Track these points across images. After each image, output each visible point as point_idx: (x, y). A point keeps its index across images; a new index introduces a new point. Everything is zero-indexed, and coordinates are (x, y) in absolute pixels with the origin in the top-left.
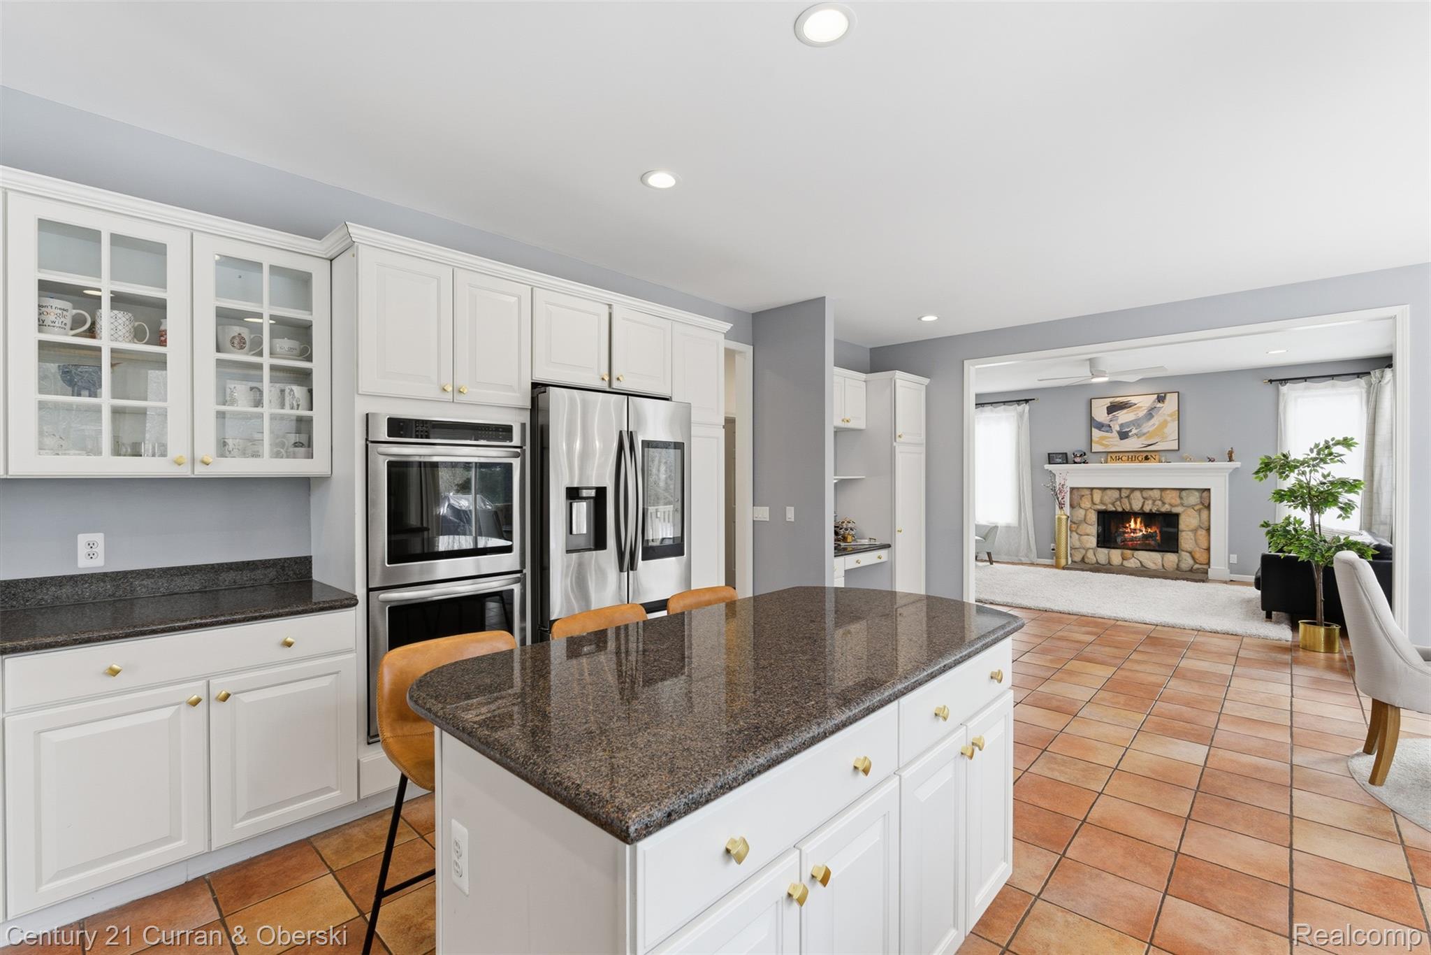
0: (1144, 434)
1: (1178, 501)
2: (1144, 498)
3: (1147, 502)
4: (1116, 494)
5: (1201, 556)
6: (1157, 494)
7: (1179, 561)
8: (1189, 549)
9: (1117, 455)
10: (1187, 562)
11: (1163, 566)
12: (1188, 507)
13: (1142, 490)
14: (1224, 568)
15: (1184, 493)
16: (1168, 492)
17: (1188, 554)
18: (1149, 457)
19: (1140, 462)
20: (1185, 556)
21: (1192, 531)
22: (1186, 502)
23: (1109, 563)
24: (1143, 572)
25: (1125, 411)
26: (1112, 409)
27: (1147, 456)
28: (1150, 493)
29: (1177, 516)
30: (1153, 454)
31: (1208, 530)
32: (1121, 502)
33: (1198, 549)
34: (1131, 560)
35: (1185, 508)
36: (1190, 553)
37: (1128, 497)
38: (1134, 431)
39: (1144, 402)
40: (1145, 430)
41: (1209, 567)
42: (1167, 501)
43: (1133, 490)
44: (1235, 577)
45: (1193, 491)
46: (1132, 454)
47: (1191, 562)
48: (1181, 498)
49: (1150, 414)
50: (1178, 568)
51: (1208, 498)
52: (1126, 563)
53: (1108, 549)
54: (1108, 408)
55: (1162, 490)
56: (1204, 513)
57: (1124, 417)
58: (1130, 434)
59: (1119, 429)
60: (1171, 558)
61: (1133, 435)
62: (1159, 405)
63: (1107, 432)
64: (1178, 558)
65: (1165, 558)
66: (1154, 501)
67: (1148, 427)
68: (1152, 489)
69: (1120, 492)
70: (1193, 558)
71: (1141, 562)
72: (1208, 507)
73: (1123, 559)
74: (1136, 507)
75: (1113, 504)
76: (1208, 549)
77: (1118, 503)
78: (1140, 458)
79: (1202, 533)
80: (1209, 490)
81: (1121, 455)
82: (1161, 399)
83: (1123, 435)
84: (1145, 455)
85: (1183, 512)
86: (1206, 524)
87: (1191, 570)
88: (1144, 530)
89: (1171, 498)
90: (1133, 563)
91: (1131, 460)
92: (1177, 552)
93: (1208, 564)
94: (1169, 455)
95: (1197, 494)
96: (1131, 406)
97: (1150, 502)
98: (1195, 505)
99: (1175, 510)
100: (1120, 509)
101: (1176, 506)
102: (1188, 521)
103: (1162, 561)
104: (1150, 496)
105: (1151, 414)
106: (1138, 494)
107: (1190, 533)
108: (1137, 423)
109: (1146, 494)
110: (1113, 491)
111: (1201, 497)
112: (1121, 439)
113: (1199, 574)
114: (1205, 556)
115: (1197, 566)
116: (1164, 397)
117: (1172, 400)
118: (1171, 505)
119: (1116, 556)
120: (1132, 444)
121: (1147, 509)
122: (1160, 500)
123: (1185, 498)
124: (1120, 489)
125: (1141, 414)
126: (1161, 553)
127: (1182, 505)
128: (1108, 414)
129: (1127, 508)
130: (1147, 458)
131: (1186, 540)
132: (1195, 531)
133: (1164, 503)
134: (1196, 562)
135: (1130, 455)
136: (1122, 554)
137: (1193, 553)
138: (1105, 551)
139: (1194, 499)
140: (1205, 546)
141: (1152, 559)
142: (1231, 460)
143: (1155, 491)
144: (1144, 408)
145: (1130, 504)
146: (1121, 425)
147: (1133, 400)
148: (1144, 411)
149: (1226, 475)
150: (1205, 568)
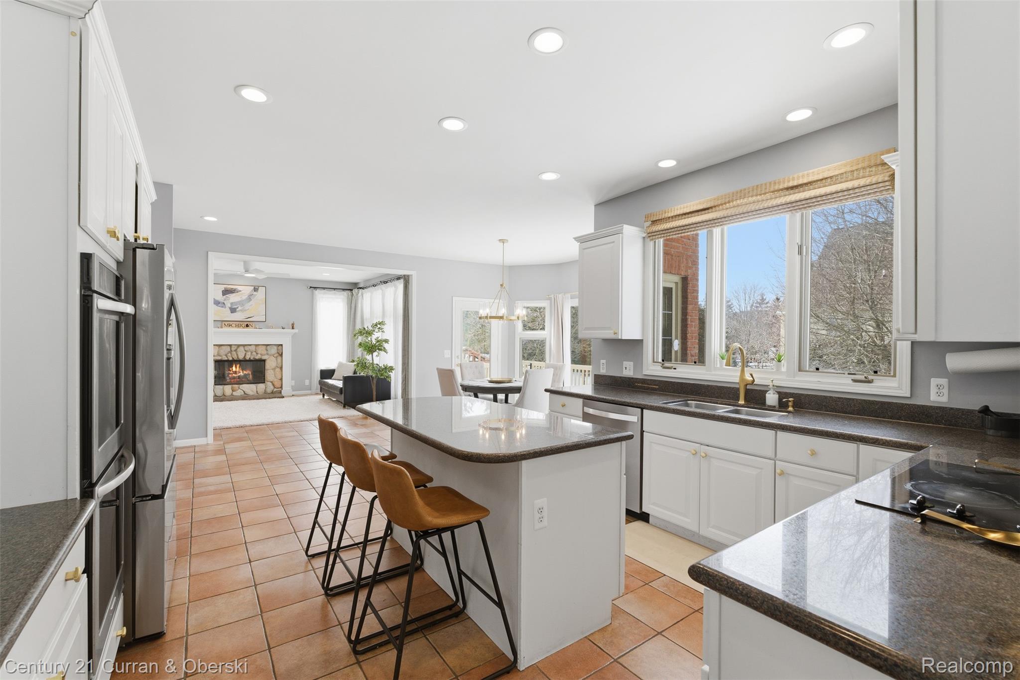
0: (246, 310)
1: (266, 352)
2: (245, 351)
3: (247, 353)
4: (228, 349)
5: (278, 384)
6: (253, 348)
7: (266, 388)
8: (272, 380)
9: (229, 323)
10: (270, 388)
11: (257, 392)
12: (271, 355)
13: (244, 346)
14: (289, 389)
15: (268, 347)
16: (260, 346)
17: (271, 384)
18: (249, 325)
19: (244, 328)
20: (269, 384)
21: (273, 369)
22: (269, 353)
23: (224, 395)
24: (245, 397)
25: (234, 295)
26: (226, 292)
27: (247, 324)
28: (249, 347)
29: (264, 361)
30: (251, 323)
31: (281, 368)
32: (231, 354)
33: (276, 379)
34: (238, 391)
35: (269, 356)
36: (272, 382)
37: (236, 350)
38: (240, 308)
39: (246, 290)
40: (246, 308)
41: (282, 389)
42: (259, 352)
43: (239, 346)
44: (294, 393)
45: (273, 346)
46: (238, 323)
47: (272, 387)
48: (267, 350)
49: (250, 298)
50: (265, 392)
51: (281, 349)
52: (234, 393)
53: (223, 386)
54: (223, 291)
55: (257, 345)
56: (279, 358)
57: (233, 298)
58: (237, 310)
59: (230, 306)
60: (261, 386)
61: (239, 311)
62: (255, 293)
63: (222, 307)
64: (265, 386)
65: (258, 387)
66: (252, 353)
67: (247, 306)
68: (250, 345)
69: (231, 347)
70: (273, 385)
71: (244, 392)
72: (281, 355)
73: (233, 391)
74: (241, 357)
75: (226, 355)
76: (281, 379)
77: (230, 354)
78: (243, 326)
79: (278, 370)
80: (282, 345)
81: (231, 323)
82: (256, 290)
83: (233, 310)
84: (246, 323)
85: (268, 358)
86: (280, 365)
87: (272, 393)
88: (241, 372)
89: (261, 350)
90: (238, 393)
91: (238, 326)
92: (264, 383)
93: (281, 387)
94: (261, 324)
95: (275, 347)
96: (237, 292)
97: (249, 353)
98: (274, 354)
99: (264, 358)
100: (231, 359)
101: (264, 355)
102: (270, 364)
103: (257, 389)
104: (250, 349)
106: (242, 348)
107: (272, 371)
108: (241, 303)
109: (247, 348)
110: (226, 347)
111: (278, 349)
112: (231, 313)
113: (277, 394)
114: (280, 383)
115: (275, 390)
116: (258, 289)
117: (262, 290)
118: (261, 355)
119: (228, 389)
120: (238, 316)
121: (248, 358)
122: (255, 352)
123: (269, 350)
124: (230, 346)
125: (244, 298)
126: (256, 384)
128: (223, 295)
129: (236, 358)
130: (247, 326)
131: (270, 375)
132: (274, 369)
133: (257, 354)
134: (275, 387)
135: (237, 323)
136: (232, 388)
137: (273, 382)
138: (221, 387)
139: (274, 350)
140: (279, 377)
141: (250, 389)
142: (293, 328)
143: (252, 346)
145: (237, 355)
146: (232, 304)
147: (239, 288)
148: (246, 295)
149: (291, 336)
150: (280, 389)
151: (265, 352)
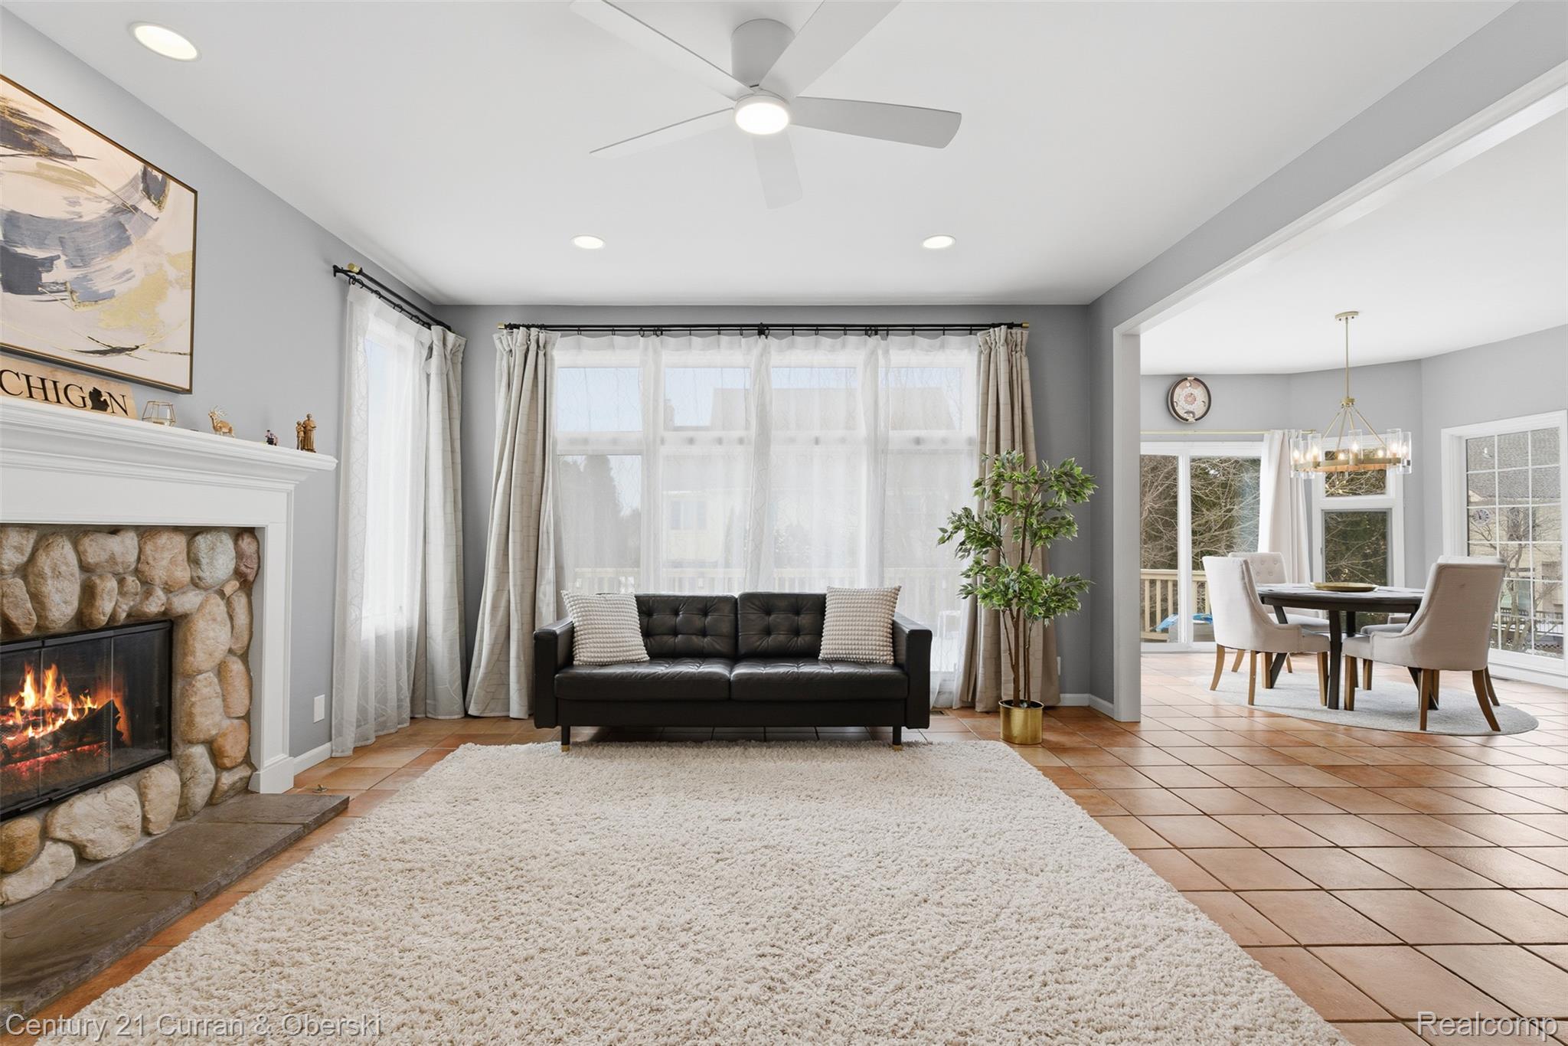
0: (96, 298)
1: (186, 572)
2: (88, 568)
3: (99, 586)
5: (232, 746)
6: (125, 547)
7: (184, 785)
8: (207, 734)
10: (203, 776)
12: (205, 591)
13: (80, 533)
14: (283, 755)
15: (202, 541)
16: (164, 539)
17: (203, 750)
18: (105, 397)
20: (197, 758)
21: (213, 669)
22: (202, 575)
25: (33, 162)
27: (98, 393)
28: (114, 544)
29: (181, 625)
30: (115, 389)
31: (252, 656)
33: (226, 723)
35: (198, 597)
36: (208, 743)
37: (28, 564)
38: (63, 272)
39: (99, 167)
40: (101, 286)
41: (254, 769)
42: (158, 573)
45: (222, 538)
46: (43, 369)
47: (209, 772)
48: (193, 560)
49: (115, 227)
50: (182, 809)
51: (255, 556)
55: (146, 532)
56: (240, 603)
58: (43, 277)
60: (162, 786)
61: (56, 288)
62: (146, 206)
64: (181, 772)
65: (152, 794)
66: (122, 579)
68: (114, 530)
70: (216, 756)
72: (254, 586)
76: (249, 718)
78: (76, 396)
79: (236, 666)
80: (258, 531)
82: (151, 186)
83: (20, 273)
84: (92, 383)
85: (201, 606)
86: (246, 639)
87: (219, 800)
89: (169, 563)
92: (171, 756)
93: (251, 759)
94: (167, 403)
95: (231, 545)
96: (53, 155)
97: (109, 584)
98: (224, 582)
99: (186, 602)
101: (182, 590)
102: (208, 640)
104: (112, 559)
105: (121, 227)
107: (208, 678)
108: (72, 238)
109: (96, 550)
111: (240, 555)
112: (9, 287)
113: (232, 804)
114: (243, 737)
115: (228, 779)
116: (160, 187)
117: (179, 209)
118: (167, 590)
120: (48, 325)
122: (137, 572)
123: (204, 561)
126: (136, 777)
127: (196, 583)
130: (98, 402)
132: (221, 670)
133: (150, 584)
134: (220, 767)
135: (37, 370)
137: (218, 745)
139: (220, 562)
140: (240, 707)
144: (99, 191)
145: (42, 595)
148: (98, 198)
149: (291, 487)
150: (243, 772)
151: (183, 573)
